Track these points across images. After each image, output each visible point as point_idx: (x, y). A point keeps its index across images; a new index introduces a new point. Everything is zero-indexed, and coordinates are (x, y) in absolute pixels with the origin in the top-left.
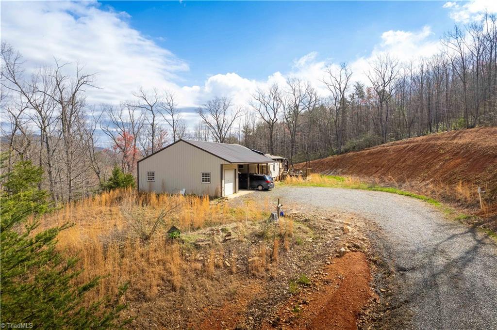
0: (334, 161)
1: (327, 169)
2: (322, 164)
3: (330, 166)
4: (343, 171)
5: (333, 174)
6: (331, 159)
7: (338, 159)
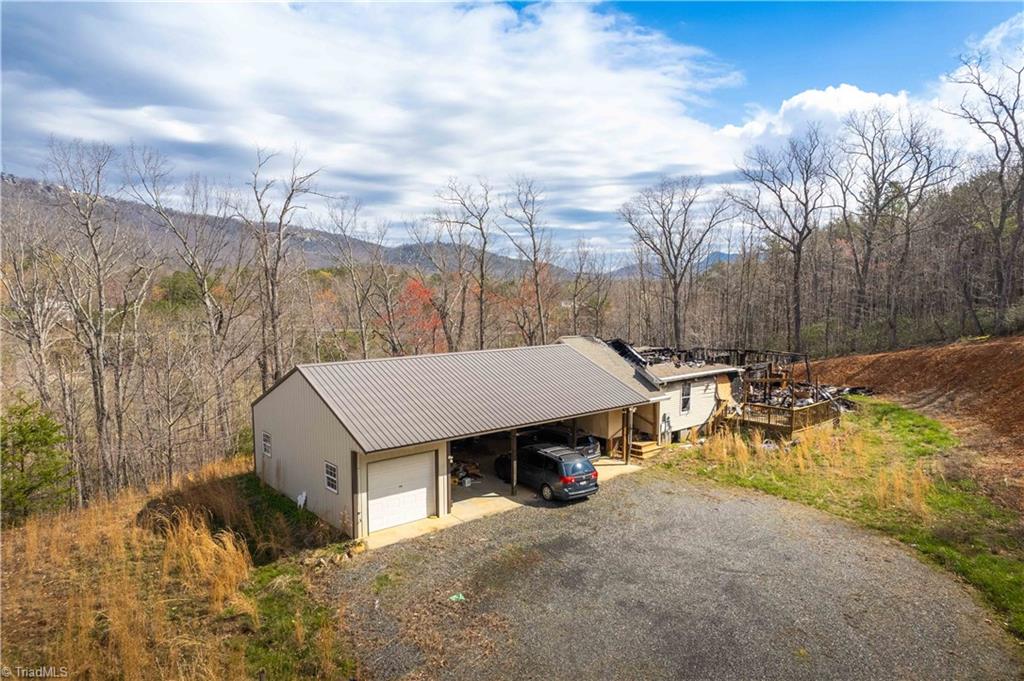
0: (961, 360)
1: (930, 385)
2: (922, 367)
3: (942, 376)
4: (975, 403)
5: (942, 405)
6: (955, 352)
7: (975, 358)
